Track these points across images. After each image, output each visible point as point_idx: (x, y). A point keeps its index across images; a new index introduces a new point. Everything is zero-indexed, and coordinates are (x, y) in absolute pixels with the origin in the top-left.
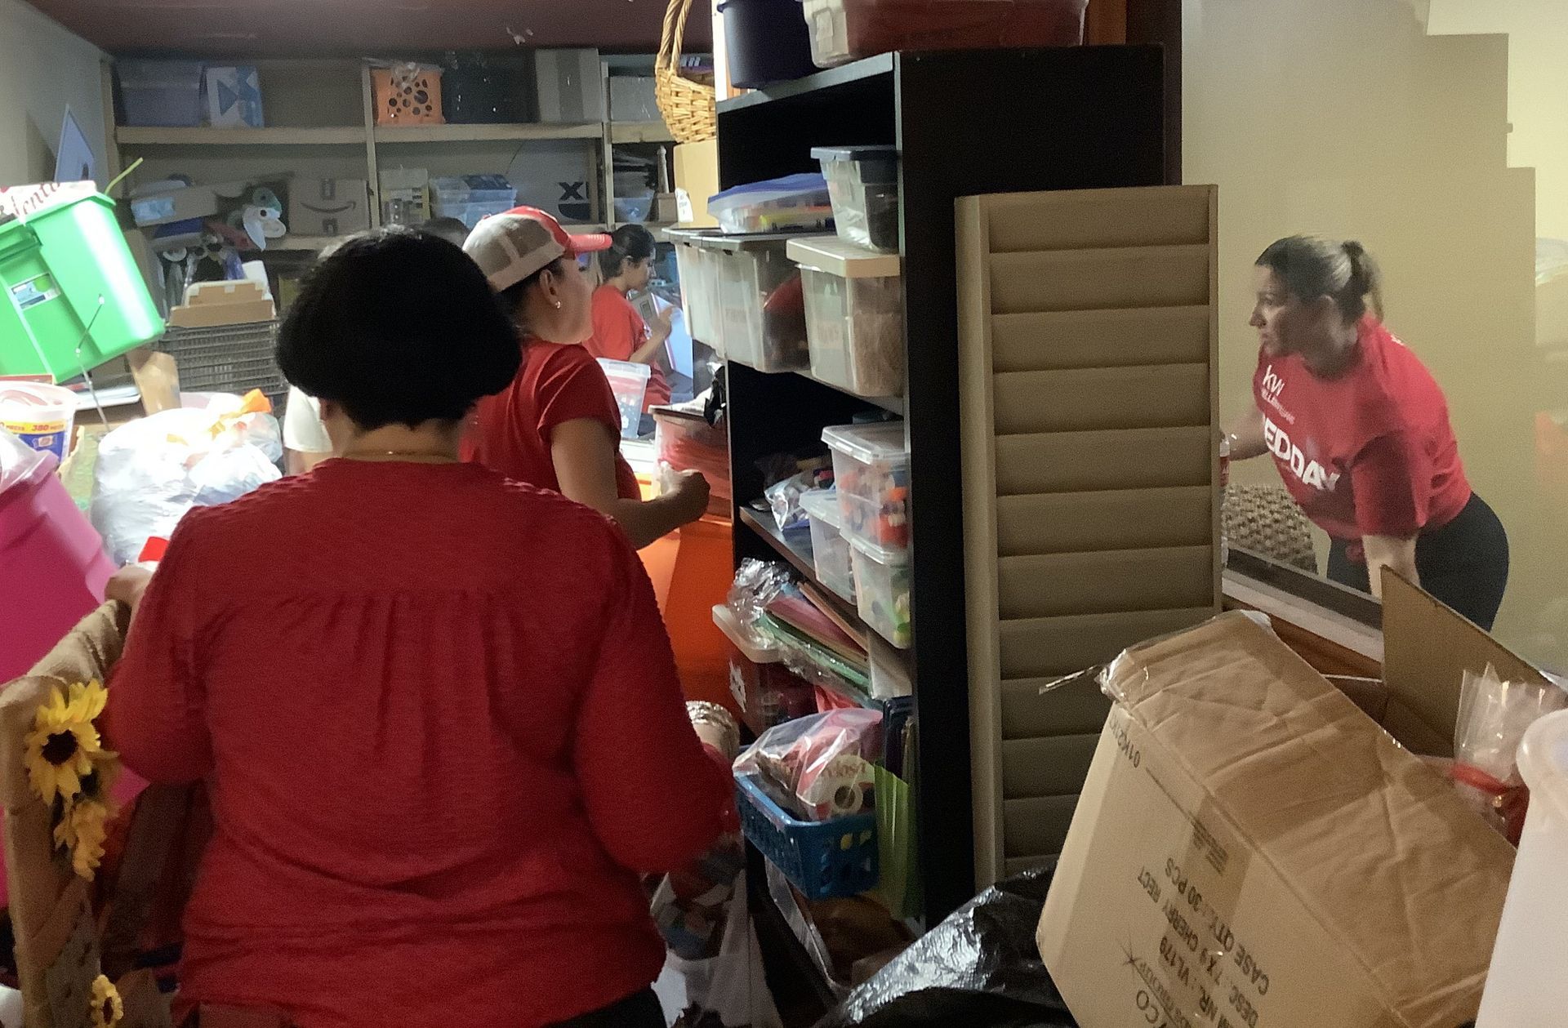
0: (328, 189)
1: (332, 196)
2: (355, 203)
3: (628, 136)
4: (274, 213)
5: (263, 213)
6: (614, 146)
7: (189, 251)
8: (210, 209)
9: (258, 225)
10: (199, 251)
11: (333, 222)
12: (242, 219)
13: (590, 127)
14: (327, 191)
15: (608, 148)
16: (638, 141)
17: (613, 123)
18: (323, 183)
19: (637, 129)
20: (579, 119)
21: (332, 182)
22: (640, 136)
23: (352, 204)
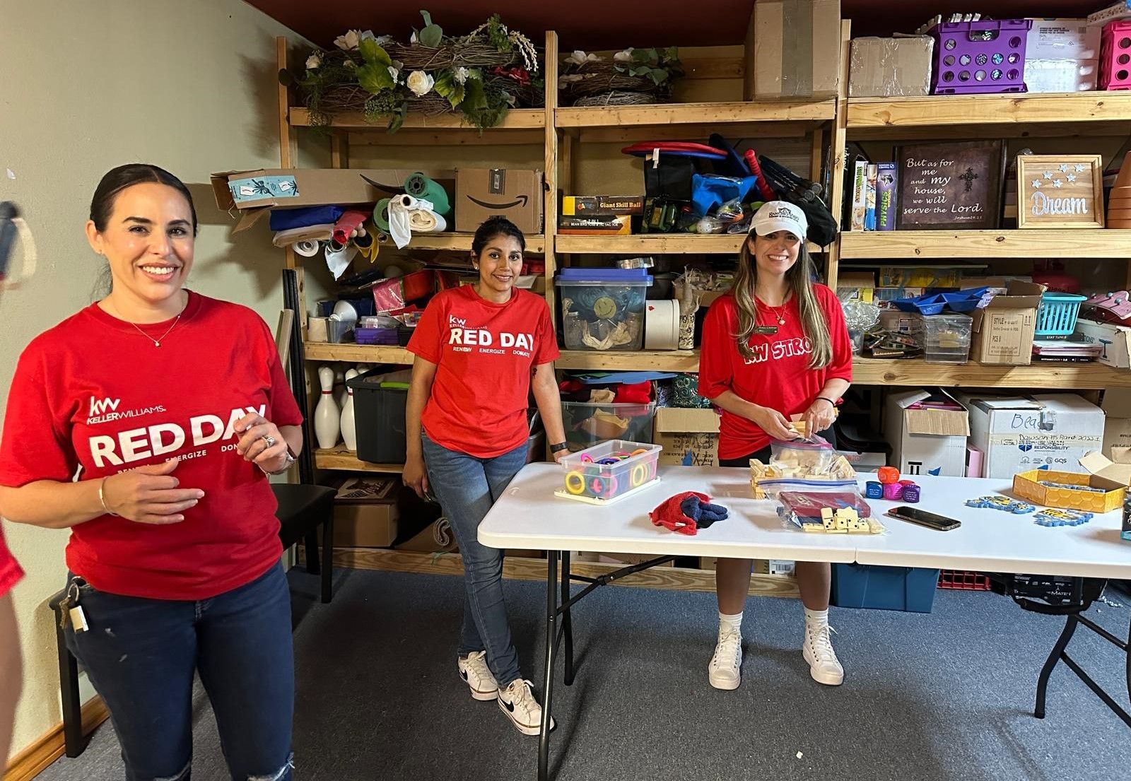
0: (497, 180)
1: (501, 191)
2: (526, 198)
3: (869, 117)
4: (423, 205)
5: (407, 202)
6: (849, 131)
7: (323, 243)
9: (405, 217)
12: (387, 208)
13: (819, 105)
14: (497, 183)
15: (841, 135)
16: (883, 124)
17: (850, 100)
18: (493, 173)
19: (883, 108)
20: (805, 93)
21: (501, 172)
22: (887, 118)
23: (523, 199)
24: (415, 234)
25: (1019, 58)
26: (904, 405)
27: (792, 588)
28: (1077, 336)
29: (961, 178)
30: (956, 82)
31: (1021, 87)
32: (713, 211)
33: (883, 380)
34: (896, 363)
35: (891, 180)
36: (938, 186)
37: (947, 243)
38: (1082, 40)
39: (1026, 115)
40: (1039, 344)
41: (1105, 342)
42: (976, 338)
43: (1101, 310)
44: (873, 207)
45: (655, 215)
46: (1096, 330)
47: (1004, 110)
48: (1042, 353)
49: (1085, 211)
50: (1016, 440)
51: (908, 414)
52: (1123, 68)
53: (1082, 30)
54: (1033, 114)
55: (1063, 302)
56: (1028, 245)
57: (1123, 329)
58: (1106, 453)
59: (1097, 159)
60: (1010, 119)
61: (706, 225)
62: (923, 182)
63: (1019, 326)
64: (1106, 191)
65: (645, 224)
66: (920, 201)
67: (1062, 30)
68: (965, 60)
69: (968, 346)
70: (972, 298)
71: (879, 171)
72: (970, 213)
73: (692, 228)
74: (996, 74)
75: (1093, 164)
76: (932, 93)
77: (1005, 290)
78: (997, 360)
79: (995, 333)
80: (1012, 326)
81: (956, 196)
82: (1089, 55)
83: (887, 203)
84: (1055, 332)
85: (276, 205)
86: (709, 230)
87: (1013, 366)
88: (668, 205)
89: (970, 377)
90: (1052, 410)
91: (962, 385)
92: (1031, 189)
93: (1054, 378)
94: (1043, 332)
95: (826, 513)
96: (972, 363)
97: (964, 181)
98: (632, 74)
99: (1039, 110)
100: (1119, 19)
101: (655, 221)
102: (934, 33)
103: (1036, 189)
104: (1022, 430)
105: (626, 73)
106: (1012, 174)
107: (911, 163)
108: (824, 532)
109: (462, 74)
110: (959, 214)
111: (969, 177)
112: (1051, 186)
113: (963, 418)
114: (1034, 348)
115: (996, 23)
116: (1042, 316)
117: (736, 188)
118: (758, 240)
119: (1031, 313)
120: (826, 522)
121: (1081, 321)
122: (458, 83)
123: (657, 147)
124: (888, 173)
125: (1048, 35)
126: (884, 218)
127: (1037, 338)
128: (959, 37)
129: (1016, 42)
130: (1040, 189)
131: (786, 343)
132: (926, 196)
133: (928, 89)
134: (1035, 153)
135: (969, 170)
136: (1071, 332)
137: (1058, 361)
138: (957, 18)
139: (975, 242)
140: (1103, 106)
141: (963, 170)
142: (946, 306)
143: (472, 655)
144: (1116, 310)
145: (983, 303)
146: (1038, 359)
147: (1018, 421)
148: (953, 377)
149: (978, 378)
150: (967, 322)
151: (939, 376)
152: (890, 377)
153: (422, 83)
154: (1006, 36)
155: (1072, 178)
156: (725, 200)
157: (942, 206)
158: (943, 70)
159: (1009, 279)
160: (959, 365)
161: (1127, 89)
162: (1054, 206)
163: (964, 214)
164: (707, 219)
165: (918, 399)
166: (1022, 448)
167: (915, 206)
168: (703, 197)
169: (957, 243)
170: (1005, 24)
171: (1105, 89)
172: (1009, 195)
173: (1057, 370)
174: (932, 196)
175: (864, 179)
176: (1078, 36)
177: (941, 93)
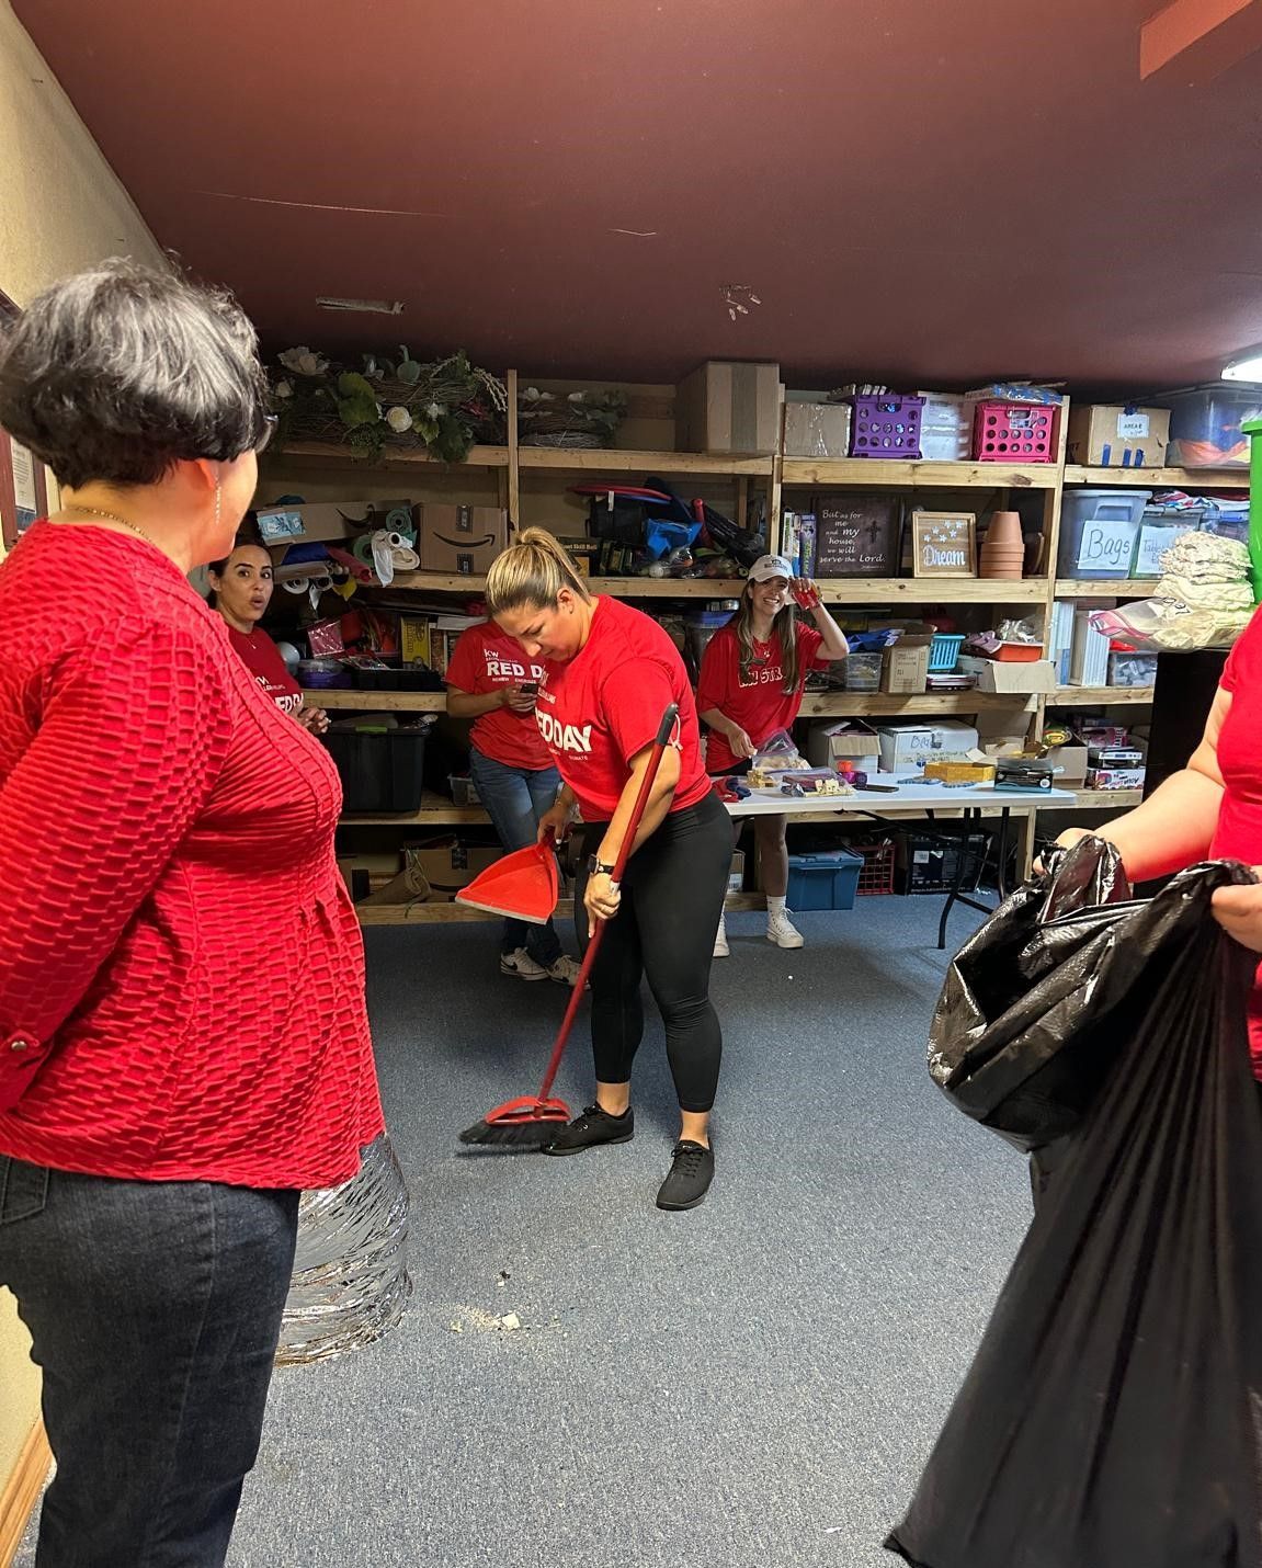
0: (465, 521)
1: (468, 529)
2: (493, 537)
3: (799, 475)
4: (406, 543)
5: (396, 540)
6: (783, 485)
7: (312, 582)
8: (338, 533)
9: (388, 554)
10: (323, 582)
11: (469, 559)
12: (370, 545)
13: (759, 461)
14: (464, 520)
15: (777, 489)
16: (811, 482)
17: (785, 458)
18: (460, 510)
19: (811, 467)
20: (751, 451)
21: (469, 510)
22: (813, 475)
23: (491, 539)
24: (397, 572)
25: (916, 427)
26: (828, 733)
27: (740, 902)
28: (956, 670)
29: (867, 530)
30: (868, 446)
31: (917, 454)
32: (665, 555)
33: (811, 711)
34: (821, 696)
35: (812, 531)
36: (848, 537)
37: (861, 590)
38: (961, 414)
39: (922, 479)
40: (931, 676)
41: (979, 673)
42: (885, 672)
43: (974, 647)
44: (798, 555)
45: (614, 559)
46: (971, 663)
47: (905, 474)
48: (933, 684)
49: (963, 563)
50: (914, 758)
51: (833, 740)
52: (991, 428)
53: (961, 405)
54: (927, 478)
55: (947, 641)
56: (923, 592)
57: (991, 661)
58: (981, 748)
59: (972, 517)
60: (909, 482)
61: (658, 570)
62: (836, 533)
63: (916, 661)
64: (979, 545)
65: (602, 567)
66: (834, 551)
67: (946, 404)
68: (875, 428)
69: (877, 679)
70: (880, 637)
71: (802, 522)
72: (875, 563)
73: (644, 572)
74: (899, 441)
75: (969, 521)
76: (850, 455)
77: (903, 631)
78: (900, 690)
79: (900, 667)
80: (911, 661)
81: (863, 546)
82: (966, 426)
83: (809, 554)
84: (941, 667)
85: (294, 542)
86: (661, 574)
87: (911, 696)
88: (626, 549)
89: (879, 707)
90: (942, 733)
91: (873, 714)
92: (923, 543)
93: (942, 705)
94: (933, 667)
95: (819, 783)
96: (881, 694)
97: (869, 534)
98: (589, 417)
99: (930, 475)
100: (987, 400)
101: (615, 563)
102: (851, 401)
103: (926, 543)
104: (918, 750)
105: (584, 417)
106: (908, 528)
107: (826, 514)
108: (818, 796)
109: (434, 410)
110: (866, 564)
111: (874, 529)
112: (937, 540)
113: (875, 740)
114: (929, 680)
115: (898, 398)
116: (932, 653)
117: (685, 535)
118: (756, 585)
119: (925, 649)
120: (819, 789)
121: (961, 656)
122: (431, 419)
123: (611, 490)
124: (809, 524)
125: (937, 408)
126: (806, 567)
127: (930, 672)
128: (871, 408)
129: (914, 415)
130: (930, 543)
131: (770, 671)
132: (838, 547)
133: (846, 452)
134: (926, 510)
135: (874, 523)
136: (953, 666)
137: (944, 691)
138: (867, 391)
139: (883, 589)
140: (978, 475)
141: (869, 523)
142: (861, 645)
143: (517, 950)
144: (986, 647)
145: (890, 643)
146: (930, 689)
147: (916, 743)
148: (866, 707)
149: (885, 708)
150: (877, 658)
151: (855, 707)
152: (817, 709)
153: (402, 420)
154: (906, 410)
155: (953, 533)
156: (675, 546)
157: (852, 556)
158: (858, 435)
159: (906, 621)
160: (871, 696)
161: (993, 460)
162: (940, 558)
163: (870, 563)
164: (659, 563)
165: (838, 728)
166: (919, 764)
167: (830, 556)
168: (657, 543)
169: (869, 590)
170: (905, 399)
171: (977, 460)
172: (905, 547)
173: (943, 698)
174: (844, 547)
175: (792, 530)
176: (958, 409)
177: (857, 456)
